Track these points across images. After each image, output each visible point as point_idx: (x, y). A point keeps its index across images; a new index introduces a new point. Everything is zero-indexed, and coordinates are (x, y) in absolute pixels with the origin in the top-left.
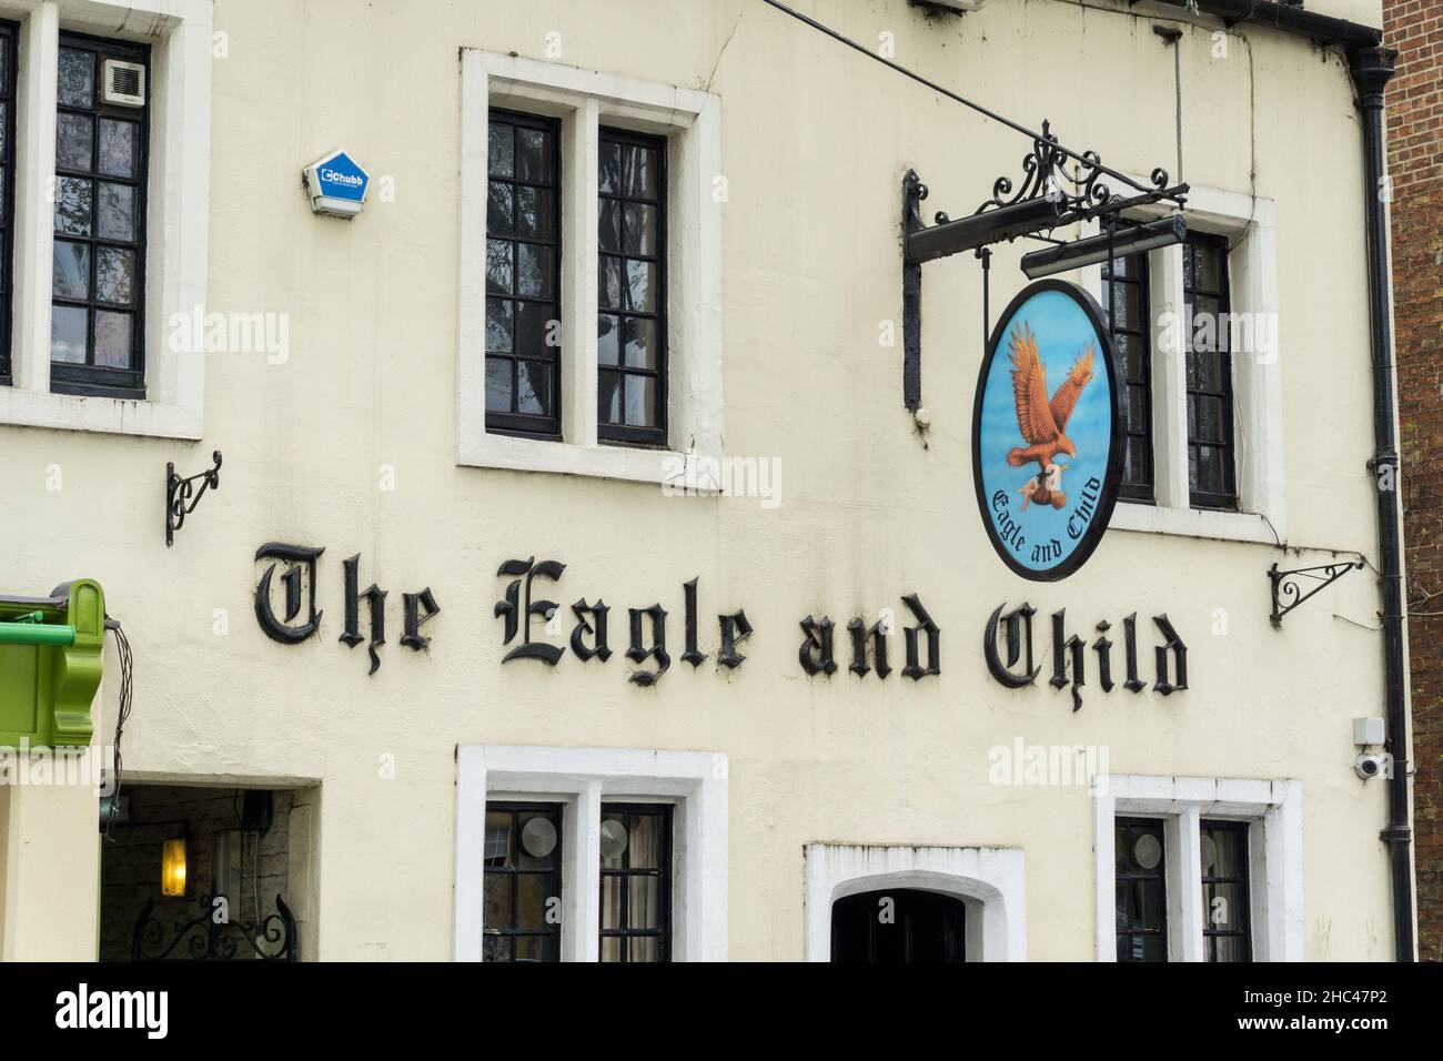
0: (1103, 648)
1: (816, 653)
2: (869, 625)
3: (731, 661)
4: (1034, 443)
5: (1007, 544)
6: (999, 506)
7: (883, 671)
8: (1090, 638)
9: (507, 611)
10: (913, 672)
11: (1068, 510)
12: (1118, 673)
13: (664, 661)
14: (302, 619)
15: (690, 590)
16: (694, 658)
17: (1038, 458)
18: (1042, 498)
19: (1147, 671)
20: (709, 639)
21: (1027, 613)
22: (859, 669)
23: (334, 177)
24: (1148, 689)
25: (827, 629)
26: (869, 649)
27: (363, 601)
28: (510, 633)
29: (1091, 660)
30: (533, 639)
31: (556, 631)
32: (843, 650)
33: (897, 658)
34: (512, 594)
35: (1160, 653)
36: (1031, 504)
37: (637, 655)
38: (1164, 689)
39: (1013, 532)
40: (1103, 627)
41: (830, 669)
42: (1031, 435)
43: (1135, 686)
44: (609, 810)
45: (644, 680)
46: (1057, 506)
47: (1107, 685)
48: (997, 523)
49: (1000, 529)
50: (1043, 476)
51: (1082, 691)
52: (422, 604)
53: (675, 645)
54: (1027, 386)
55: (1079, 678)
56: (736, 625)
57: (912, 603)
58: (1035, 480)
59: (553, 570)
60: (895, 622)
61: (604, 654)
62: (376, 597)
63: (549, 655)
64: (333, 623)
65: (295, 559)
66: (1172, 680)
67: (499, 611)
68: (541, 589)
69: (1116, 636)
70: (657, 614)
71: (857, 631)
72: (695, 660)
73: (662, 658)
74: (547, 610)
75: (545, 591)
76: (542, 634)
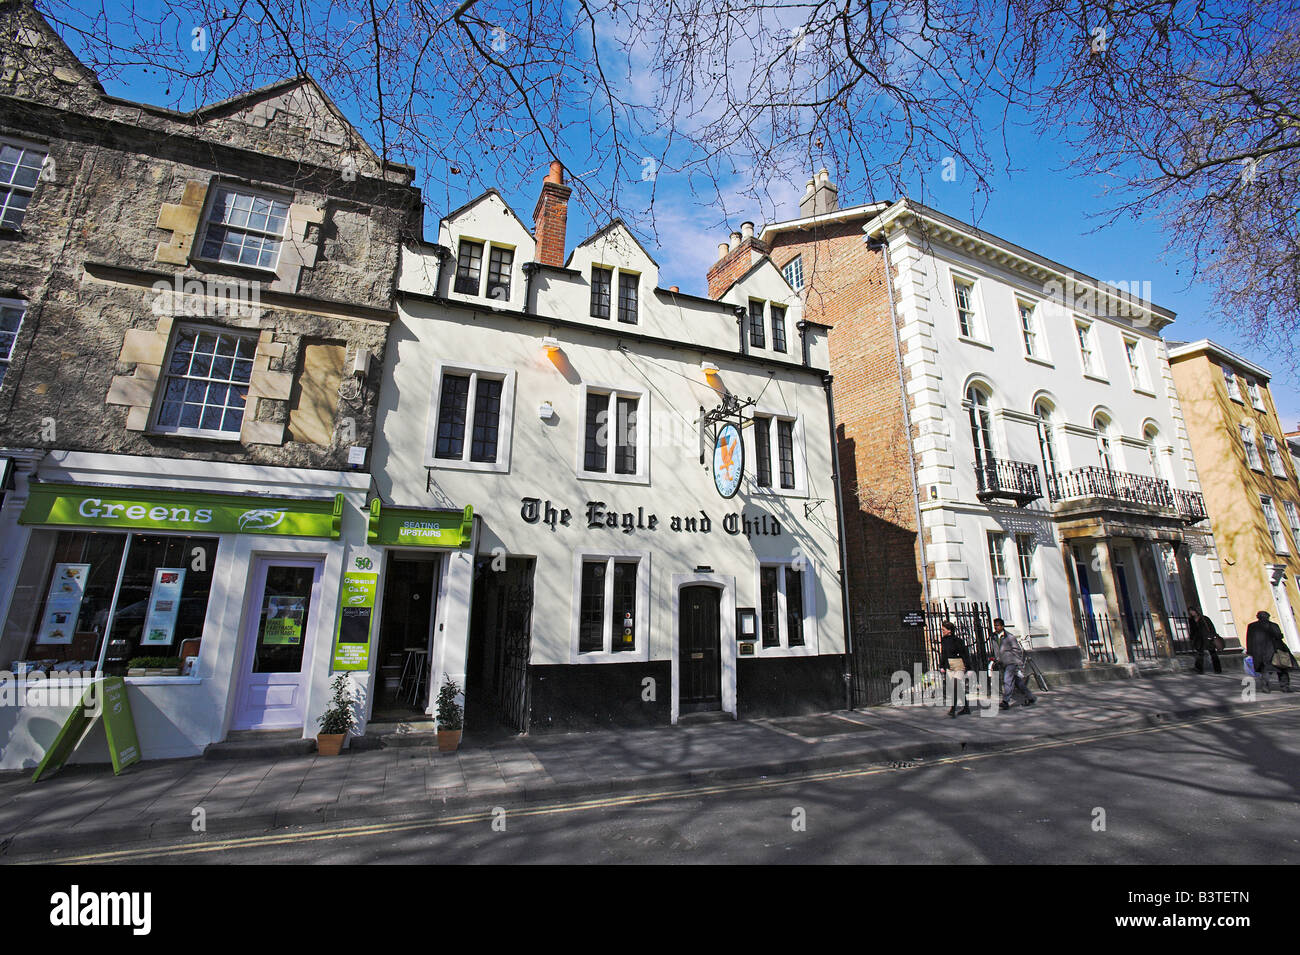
0: (757, 523)
1: (675, 525)
2: (690, 518)
3: (651, 527)
7: (694, 530)
9: (589, 514)
10: (703, 530)
12: (761, 529)
13: (632, 527)
14: (534, 516)
15: (640, 509)
19: (769, 529)
20: (646, 523)
21: (734, 515)
22: (688, 529)
24: (770, 534)
25: (679, 519)
26: (691, 524)
27: (550, 512)
28: (590, 520)
29: (753, 527)
30: (596, 521)
31: (604, 520)
32: (683, 524)
33: (698, 526)
34: (590, 510)
35: (773, 525)
37: (624, 525)
38: (774, 534)
40: (757, 518)
41: (679, 529)
43: (765, 533)
44: (616, 565)
45: (626, 532)
47: (758, 533)
51: (751, 534)
52: (566, 513)
53: (636, 522)
55: (750, 532)
56: (653, 519)
57: (702, 512)
59: (602, 504)
60: (698, 517)
61: (615, 525)
62: (554, 511)
63: (600, 525)
64: (543, 517)
65: (533, 501)
66: (776, 531)
67: (587, 514)
69: (761, 520)
70: (630, 515)
71: (687, 519)
72: (641, 526)
73: (631, 526)
74: (600, 514)
75: (600, 510)
76: (599, 520)
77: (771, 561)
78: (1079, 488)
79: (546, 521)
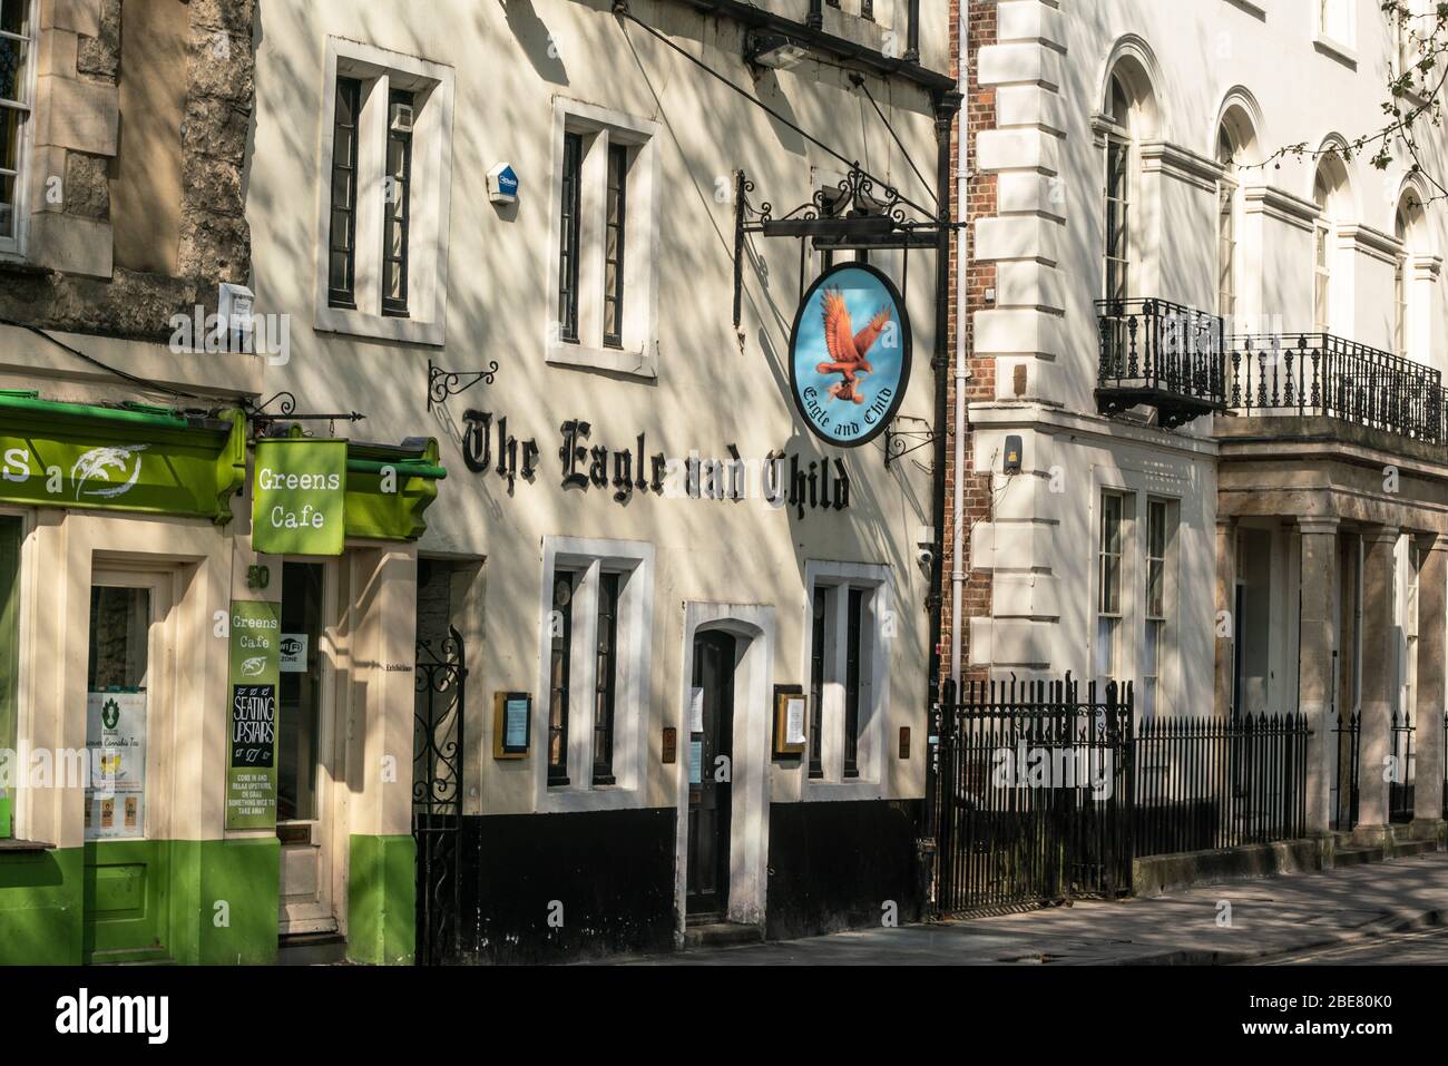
0: (813, 479)
3: (657, 486)
4: (839, 361)
5: (815, 421)
6: (809, 397)
7: (721, 495)
8: (807, 472)
9: (565, 453)
11: (866, 404)
12: (819, 493)
13: (629, 485)
14: (481, 458)
15: (641, 439)
16: (640, 482)
17: (842, 371)
18: (845, 395)
19: (831, 493)
20: (648, 475)
21: (782, 457)
23: (505, 180)
24: (831, 507)
27: (508, 446)
28: (566, 467)
29: (807, 487)
30: (577, 471)
31: (585, 467)
32: (704, 481)
33: (727, 489)
34: (567, 443)
35: (837, 483)
36: (835, 399)
37: (618, 482)
38: (839, 507)
39: (820, 414)
40: (814, 466)
41: (697, 491)
42: (838, 356)
43: (826, 504)
44: (600, 575)
45: (621, 498)
46: (856, 401)
47: (813, 504)
48: (807, 407)
49: (809, 411)
50: (847, 382)
51: (804, 505)
52: (530, 450)
53: (634, 477)
54: (835, 326)
55: (802, 499)
56: (659, 463)
58: (840, 384)
59: (584, 429)
60: (727, 460)
61: (604, 481)
62: (513, 444)
63: (582, 482)
64: (495, 459)
65: (479, 420)
67: (562, 453)
69: (818, 471)
70: (626, 455)
71: (710, 468)
72: (642, 484)
73: (628, 483)
74: (581, 453)
75: (581, 441)
76: (578, 466)
77: (831, 571)
78: (1289, 387)
79: (501, 470)
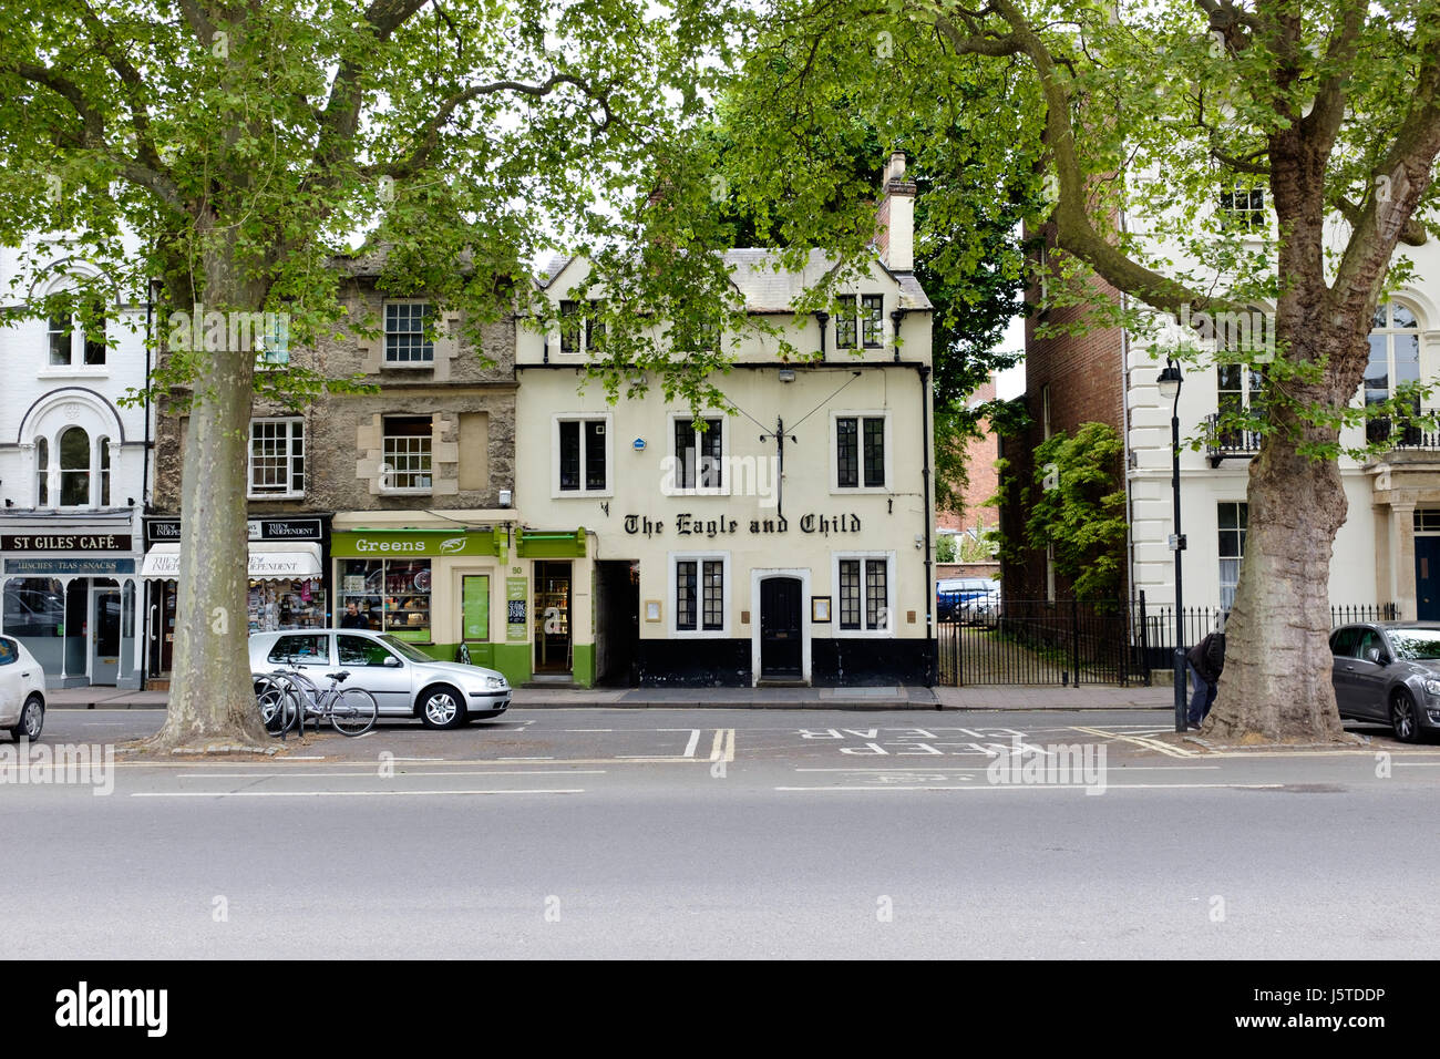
0: (835, 522)
1: (754, 528)
2: (769, 521)
3: (732, 531)
8: (831, 520)
9: (679, 524)
10: (780, 531)
13: (715, 532)
14: (635, 530)
15: (722, 517)
16: (723, 531)
20: (727, 527)
21: (812, 515)
22: (766, 531)
24: (848, 531)
25: (757, 523)
26: (768, 526)
27: (647, 525)
28: (680, 529)
29: (831, 526)
31: (690, 528)
32: (761, 527)
34: (680, 521)
35: (852, 522)
37: (710, 532)
40: (835, 517)
41: (757, 531)
44: (705, 563)
45: (712, 537)
47: (836, 531)
51: (828, 533)
52: (659, 525)
53: (718, 528)
55: (827, 530)
56: (733, 524)
57: (780, 516)
59: (689, 515)
60: (776, 520)
61: (701, 531)
62: (650, 524)
63: (689, 533)
64: (641, 529)
65: (633, 518)
66: (856, 528)
67: (677, 524)
68: (687, 519)
69: (839, 519)
70: (714, 522)
71: (765, 523)
74: (688, 523)
76: (686, 528)
77: (852, 555)
79: (645, 532)
